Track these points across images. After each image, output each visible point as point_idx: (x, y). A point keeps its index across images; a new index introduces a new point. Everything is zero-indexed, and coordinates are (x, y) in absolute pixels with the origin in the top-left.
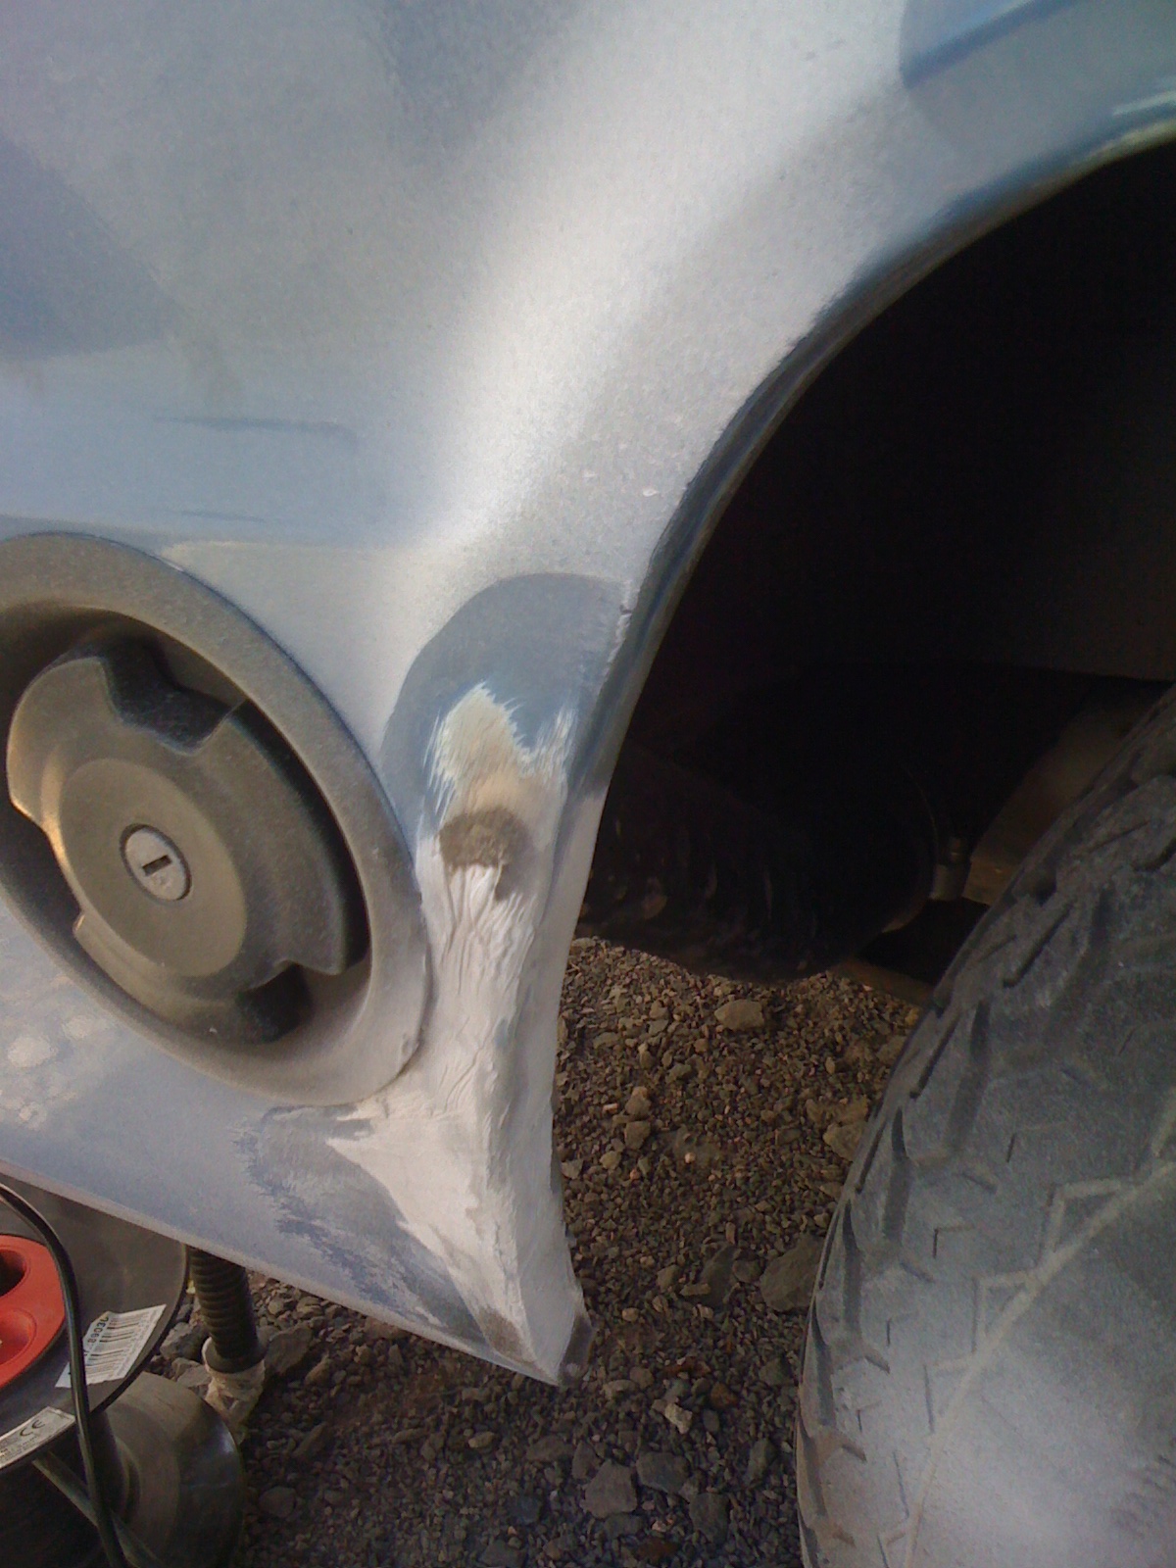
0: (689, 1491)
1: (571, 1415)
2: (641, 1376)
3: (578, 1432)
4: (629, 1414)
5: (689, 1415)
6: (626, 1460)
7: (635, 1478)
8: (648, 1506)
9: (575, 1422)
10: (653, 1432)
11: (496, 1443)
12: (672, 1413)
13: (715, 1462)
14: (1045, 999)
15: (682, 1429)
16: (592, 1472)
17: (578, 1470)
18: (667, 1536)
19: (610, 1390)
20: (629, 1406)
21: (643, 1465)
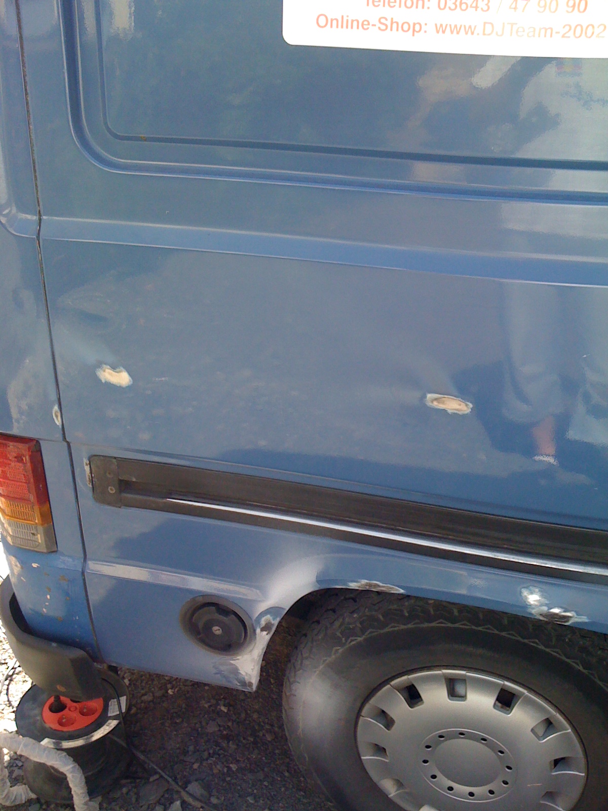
0: (230, 724)
1: (199, 712)
2: (213, 701)
3: (201, 716)
4: (212, 710)
5: (227, 708)
6: (214, 720)
7: (217, 723)
8: (222, 728)
9: (200, 714)
10: (219, 713)
11: (183, 721)
12: (223, 708)
13: (234, 717)
14: (320, 637)
15: (226, 711)
16: (207, 724)
17: (204, 724)
18: (227, 734)
19: (206, 706)
20: (212, 708)
21: (219, 721)
